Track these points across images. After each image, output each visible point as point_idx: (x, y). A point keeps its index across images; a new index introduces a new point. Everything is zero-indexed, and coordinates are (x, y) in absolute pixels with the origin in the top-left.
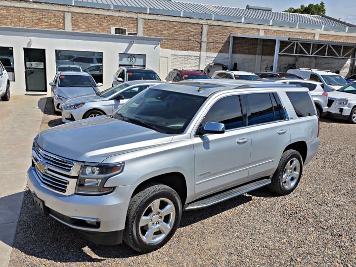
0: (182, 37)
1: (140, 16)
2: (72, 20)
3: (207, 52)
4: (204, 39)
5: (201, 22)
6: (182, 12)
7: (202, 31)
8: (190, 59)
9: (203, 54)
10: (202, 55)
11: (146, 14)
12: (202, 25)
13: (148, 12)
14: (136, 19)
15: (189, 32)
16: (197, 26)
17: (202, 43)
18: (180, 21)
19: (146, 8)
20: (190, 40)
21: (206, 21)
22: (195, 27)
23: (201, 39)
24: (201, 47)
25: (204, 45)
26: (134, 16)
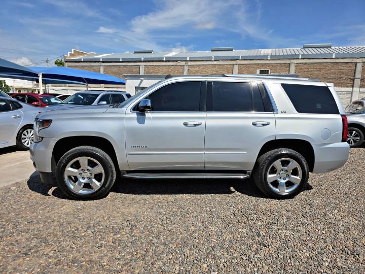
0: (333, 76)
1: (292, 61)
2: (238, 70)
3: (360, 87)
4: (358, 75)
5: (355, 60)
6: (334, 54)
7: (356, 69)
8: (340, 94)
9: (356, 89)
10: (354, 90)
11: (299, 59)
12: (356, 63)
13: (300, 58)
14: (289, 64)
15: (340, 71)
16: (351, 65)
17: (355, 80)
18: (331, 62)
19: (298, 55)
20: (342, 77)
21: (361, 59)
22: (348, 65)
23: (354, 76)
24: (353, 83)
25: (357, 82)
26: (287, 62)
